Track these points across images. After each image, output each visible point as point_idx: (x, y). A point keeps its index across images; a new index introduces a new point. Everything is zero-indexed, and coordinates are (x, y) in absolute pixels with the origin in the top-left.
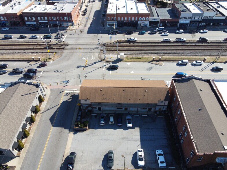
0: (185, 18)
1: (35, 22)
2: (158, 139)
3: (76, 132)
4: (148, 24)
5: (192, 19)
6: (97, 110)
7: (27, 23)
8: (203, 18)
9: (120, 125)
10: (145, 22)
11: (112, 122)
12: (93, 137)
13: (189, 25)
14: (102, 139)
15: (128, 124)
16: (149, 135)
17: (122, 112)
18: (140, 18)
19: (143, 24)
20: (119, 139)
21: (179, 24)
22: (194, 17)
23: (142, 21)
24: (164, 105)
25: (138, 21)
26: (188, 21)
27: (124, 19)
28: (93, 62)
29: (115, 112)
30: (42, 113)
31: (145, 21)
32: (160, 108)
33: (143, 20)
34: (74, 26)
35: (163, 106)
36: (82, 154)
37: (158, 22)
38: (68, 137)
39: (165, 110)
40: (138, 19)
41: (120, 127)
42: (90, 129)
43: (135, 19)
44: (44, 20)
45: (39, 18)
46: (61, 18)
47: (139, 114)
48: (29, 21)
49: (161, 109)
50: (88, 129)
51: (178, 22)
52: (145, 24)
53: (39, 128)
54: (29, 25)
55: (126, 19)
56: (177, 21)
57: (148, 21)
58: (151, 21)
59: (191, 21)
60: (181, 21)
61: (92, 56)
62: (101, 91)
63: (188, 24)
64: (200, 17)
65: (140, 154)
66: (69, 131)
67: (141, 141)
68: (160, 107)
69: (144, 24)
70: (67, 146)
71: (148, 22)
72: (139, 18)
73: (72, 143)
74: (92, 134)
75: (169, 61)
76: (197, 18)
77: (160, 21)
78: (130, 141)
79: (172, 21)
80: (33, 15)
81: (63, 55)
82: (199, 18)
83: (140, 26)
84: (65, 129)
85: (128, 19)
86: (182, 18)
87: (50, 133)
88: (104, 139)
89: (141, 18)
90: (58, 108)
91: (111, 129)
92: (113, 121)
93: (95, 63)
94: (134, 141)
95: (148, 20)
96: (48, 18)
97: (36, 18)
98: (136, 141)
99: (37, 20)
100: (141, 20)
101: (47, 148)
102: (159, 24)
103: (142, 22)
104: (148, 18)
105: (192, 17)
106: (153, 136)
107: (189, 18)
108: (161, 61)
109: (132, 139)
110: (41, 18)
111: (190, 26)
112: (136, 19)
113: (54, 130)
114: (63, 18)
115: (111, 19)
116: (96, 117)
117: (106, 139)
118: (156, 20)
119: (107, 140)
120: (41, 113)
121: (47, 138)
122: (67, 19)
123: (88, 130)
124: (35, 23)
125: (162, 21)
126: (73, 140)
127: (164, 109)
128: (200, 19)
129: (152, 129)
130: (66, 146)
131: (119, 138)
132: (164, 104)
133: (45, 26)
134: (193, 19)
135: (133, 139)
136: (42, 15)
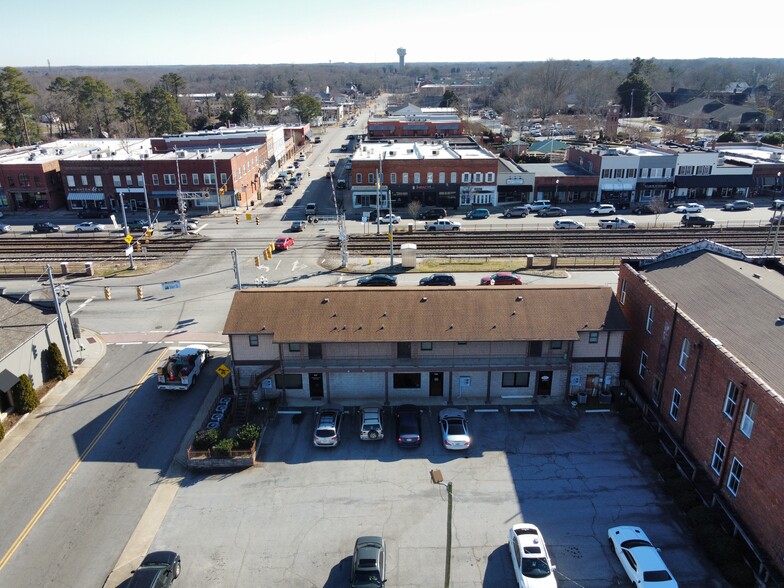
0: (619, 173)
1: (102, 192)
2: (606, 489)
3: (194, 475)
4: (495, 196)
5: (640, 175)
6: (303, 399)
7: (71, 197)
8: (676, 173)
9: (409, 438)
10: (485, 188)
11: (372, 429)
12: (277, 494)
13: (633, 198)
14: (320, 501)
15: (452, 432)
16: (559, 478)
17: (418, 403)
18: (467, 176)
19: (477, 195)
20: (410, 496)
21: (600, 193)
22: (645, 171)
23: (473, 184)
24: (606, 360)
25: (459, 184)
26: (628, 184)
27: (411, 177)
28: (298, 275)
29: (387, 402)
30: (47, 414)
31: (484, 184)
32: (590, 376)
33: (475, 181)
34: (237, 208)
35: (601, 365)
36: (209, 565)
37: (528, 188)
38: (151, 496)
39: (612, 389)
40: (459, 177)
41: (411, 451)
42: (268, 465)
43: (448, 178)
44: (135, 184)
45: (116, 179)
46: (195, 176)
47: (499, 407)
48: (80, 192)
49: (595, 381)
50: (255, 463)
51: (596, 188)
52: (484, 195)
53: (14, 468)
54: (79, 203)
55: (417, 179)
56: (591, 182)
57: (494, 184)
58: (504, 184)
59: (638, 184)
60: (606, 185)
61: (296, 262)
62: (324, 302)
63: (630, 192)
64: (669, 170)
65: (525, 541)
66: (162, 474)
67: (521, 500)
68: (590, 372)
69: (481, 195)
70: (135, 534)
71: (493, 188)
72: (463, 175)
73: (166, 520)
74: (276, 482)
75: (589, 267)
76: (657, 174)
77: (533, 185)
78: (466, 500)
79: (573, 183)
80: (98, 168)
81: (183, 261)
82: (663, 175)
83: (466, 204)
84: (142, 466)
85: (424, 177)
86: (607, 174)
87: (62, 484)
88: (334, 500)
89: (470, 175)
90: (128, 398)
91: (369, 461)
92: (376, 422)
93: (306, 277)
94: (487, 501)
95: (493, 180)
96: (148, 180)
97: (107, 180)
98: (497, 500)
99: (108, 187)
100: (469, 181)
101: (25, 544)
102: (532, 194)
103: (473, 189)
104: (493, 175)
105: (641, 170)
106: (579, 477)
107: (631, 173)
108: (557, 267)
109: (475, 493)
110: (123, 180)
111: (637, 200)
112: (454, 180)
113: (82, 472)
114: (201, 177)
115: (365, 178)
116: (297, 419)
117: (340, 499)
118: (520, 182)
119: (349, 503)
120: (38, 417)
121: (41, 504)
122: (213, 181)
123: (257, 466)
124: (100, 196)
125: (542, 183)
126: (172, 508)
127: (608, 382)
128: (668, 176)
129: (567, 455)
130: (130, 534)
131: (407, 493)
132: (602, 355)
133: (134, 208)
134: (644, 177)
135: (481, 494)
136: (128, 169)
